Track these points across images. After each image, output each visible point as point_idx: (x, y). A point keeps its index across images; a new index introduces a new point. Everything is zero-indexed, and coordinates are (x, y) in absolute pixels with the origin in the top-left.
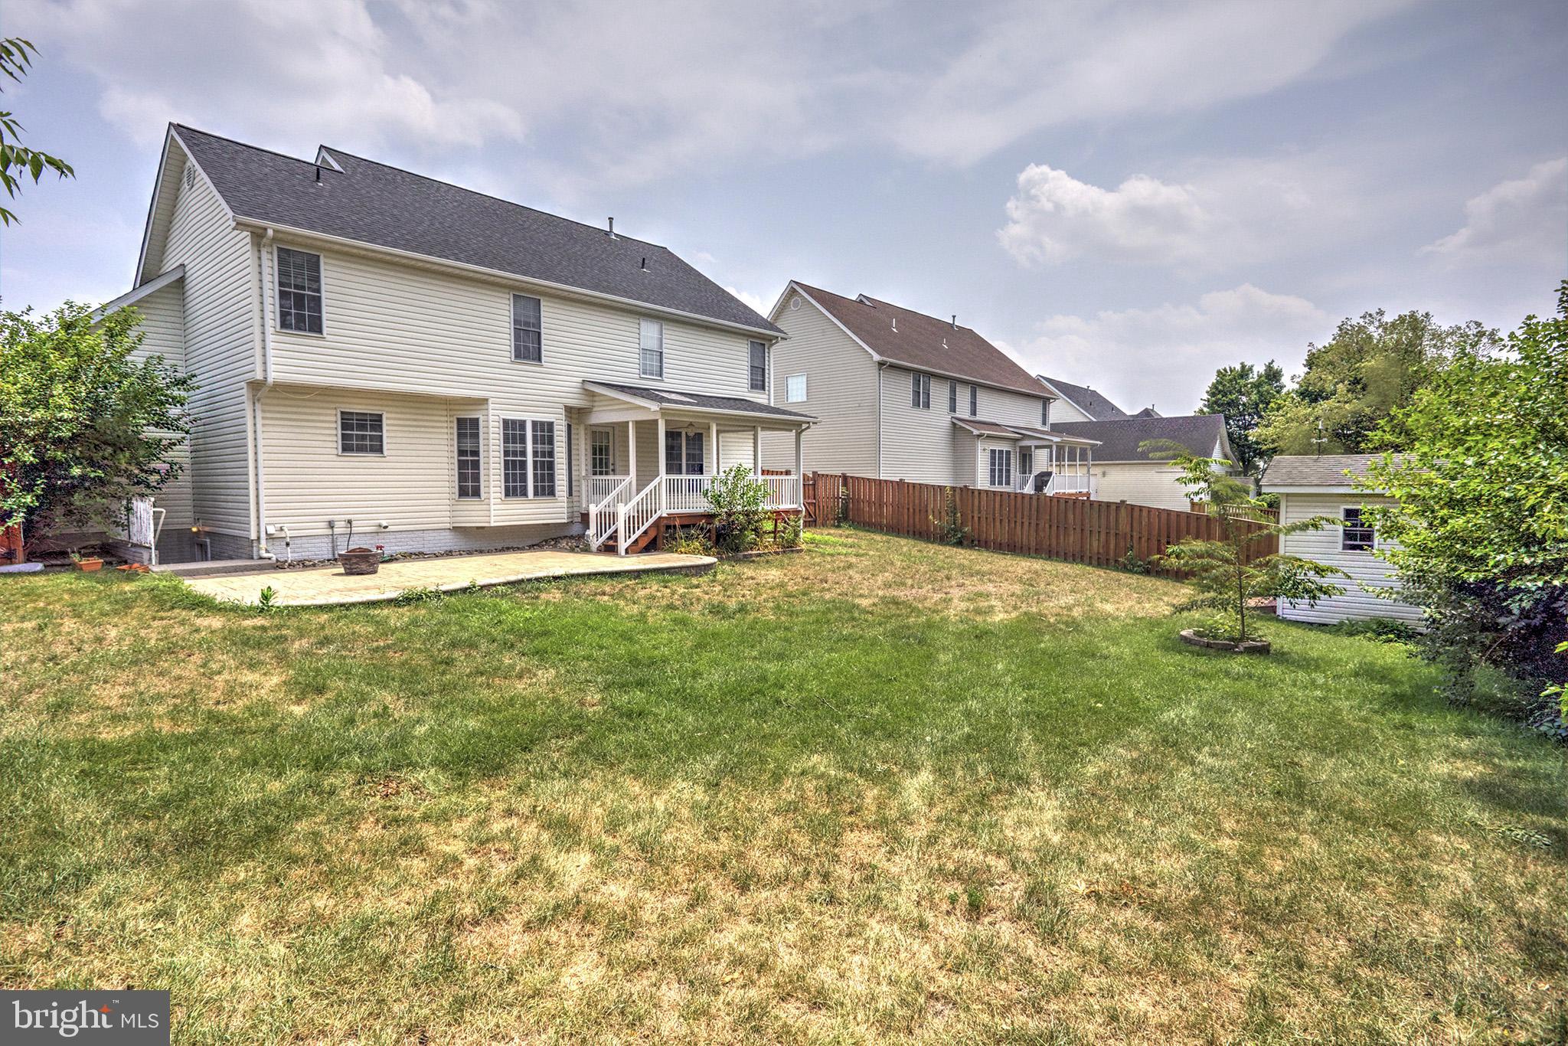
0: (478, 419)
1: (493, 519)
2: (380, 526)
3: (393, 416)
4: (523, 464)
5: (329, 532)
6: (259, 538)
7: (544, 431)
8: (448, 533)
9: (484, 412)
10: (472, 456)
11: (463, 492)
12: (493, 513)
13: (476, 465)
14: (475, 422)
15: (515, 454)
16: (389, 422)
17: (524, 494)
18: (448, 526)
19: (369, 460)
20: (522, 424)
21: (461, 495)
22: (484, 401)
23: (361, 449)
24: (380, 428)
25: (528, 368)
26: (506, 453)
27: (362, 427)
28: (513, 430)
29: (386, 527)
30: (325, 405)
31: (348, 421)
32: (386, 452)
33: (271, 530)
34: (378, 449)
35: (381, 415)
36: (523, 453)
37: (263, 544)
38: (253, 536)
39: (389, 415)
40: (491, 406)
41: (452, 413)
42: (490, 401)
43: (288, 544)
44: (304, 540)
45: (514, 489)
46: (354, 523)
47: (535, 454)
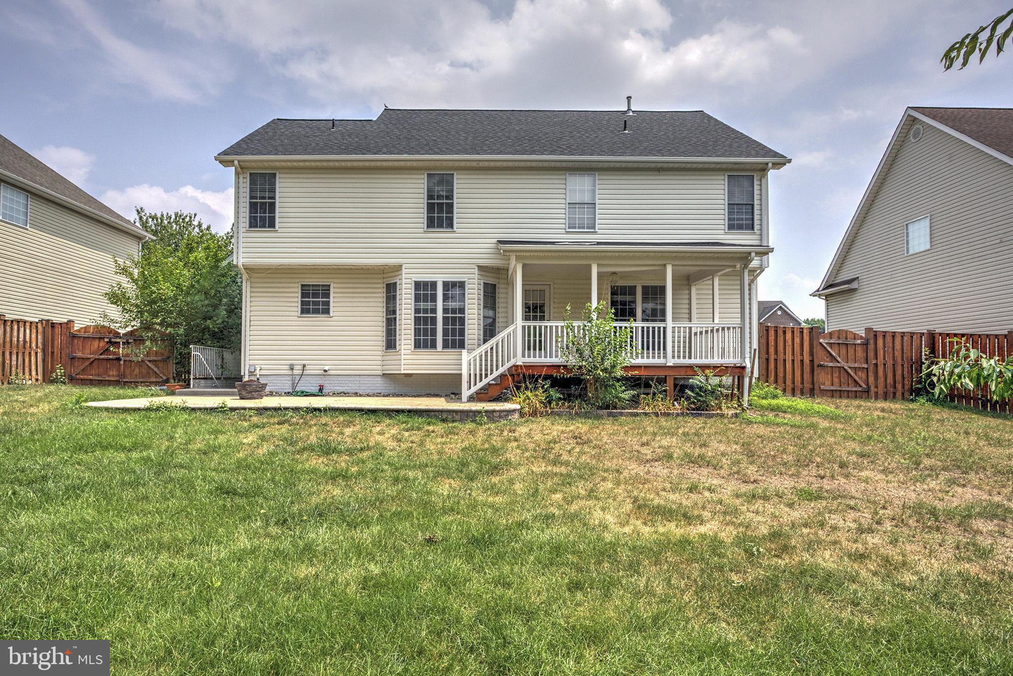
0: (395, 283)
1: (403, 367)
2: (323, 370)
3: (338, 285)
4: (434, 320)
6: (245, 375)
7: (454, 288)
8: (379, 379)
9: (400, 277)
10: (393, 314)
11: (389, 345)
12: (403, 362)
13: (396, 322)
14: (394, 286)
15: (426, 311)
16: (336, 290)
17: (434, 345)
18: (380, 373)
19: (320, 319)
20: (434, 284)
21: (387, 348)
22: (399, 268)
23: (316, 311)
24: (327, 295)
25: (440, 236)
26: (417, 311)
27: (315, 295)
28: (424, 290)
29: (327, 371)
30: (291, 280)
31: (306, 291)
32: (331, 314)
33: (252, 369)
34: (327, 311)
35: (329, 286)
36: (434, 311)
37: (246, 378)
38: (243, 373)
39: (335, 285)
40: (404, 271)
41: (384, 280)
42: (404, 267)
45: (424, 340)
46: (307, 367)
47: (445, 310)
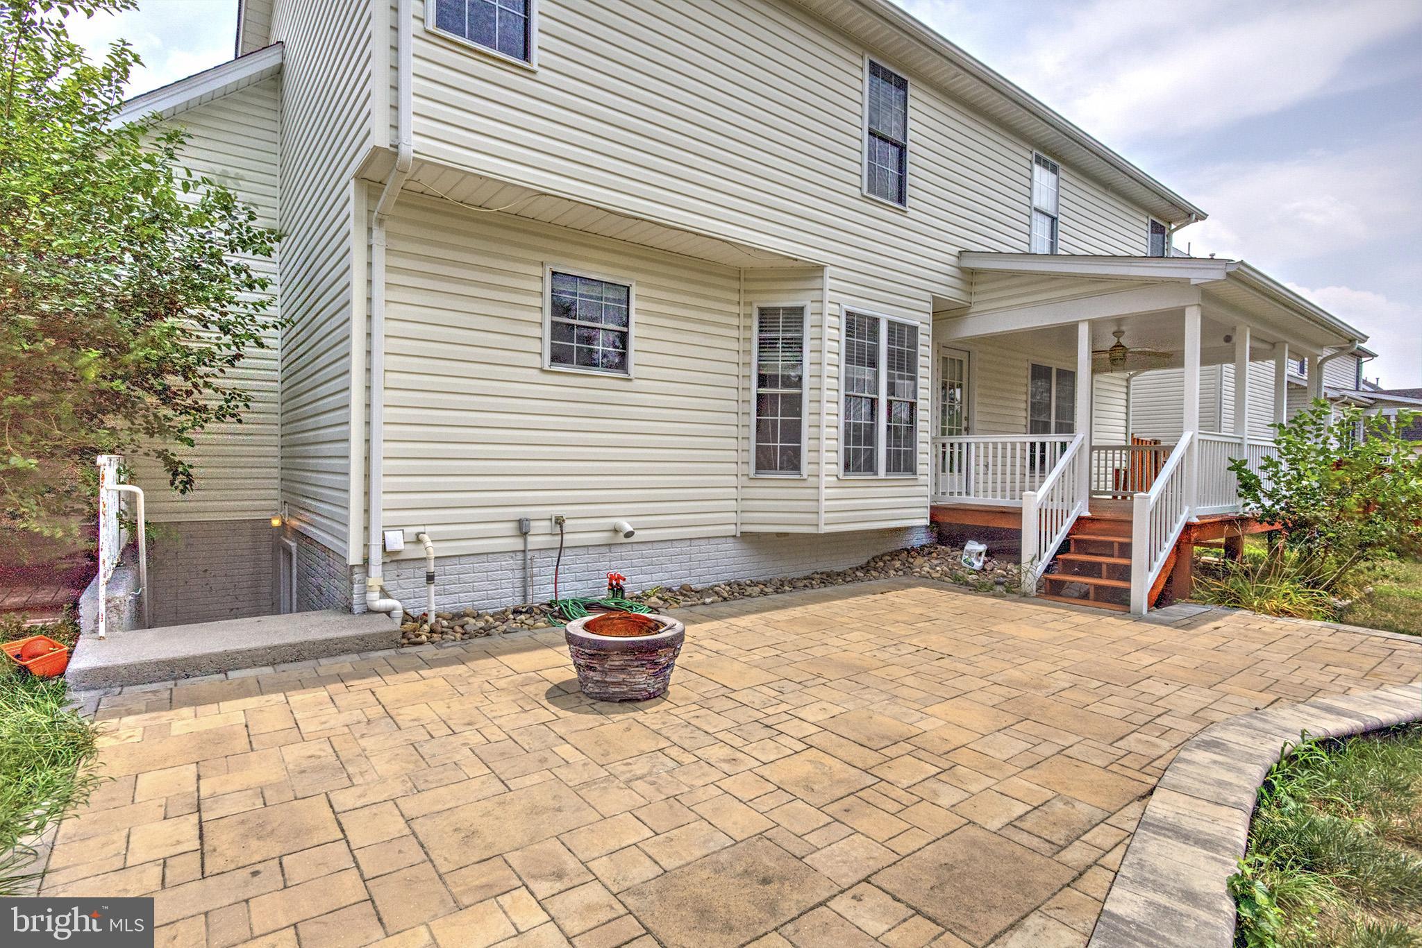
0: (802, 309)
1: (824, 516)
2: (616, 531)
3: (652, 293)
4: (872, 407)
5: (517, 544)
6: (366, 561)
7: (902, 334)
8: (730, 545)
9: (815, 295)
10: (785, 385)
11: (764, 462)
12: (824, 504)
13: (794, 405)
14: (796, 314)
15: (860, 384)
17: (872, 467)
18: (731, 530)
19: (602, 381)
20: (875, 325)
21: (760, 466)
22: (816, 270)
23: (587, 359)
24: (625, 316)
25: (887, 215)
26: (849, 382)
28: (860, 334)
29: (629, 534)
32: (633, 371)
33: (396, 540)
34: (620, 363)
35: (626, 289)
36: (874, 385)
37: (376, 576)
38: (354, 558)
39: (644, 291)
40: (829, 283)
41: (750, 298)
42: (829, 271)
43: (430, 578)
44: (466, 564)
45: (858, 456)
46: (568, 524)
47: (891, 387)
